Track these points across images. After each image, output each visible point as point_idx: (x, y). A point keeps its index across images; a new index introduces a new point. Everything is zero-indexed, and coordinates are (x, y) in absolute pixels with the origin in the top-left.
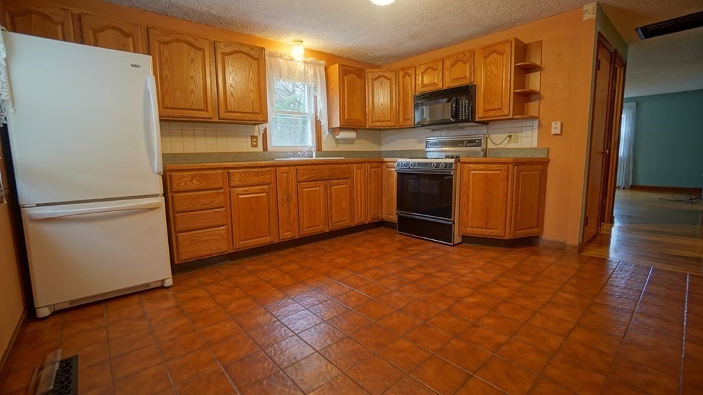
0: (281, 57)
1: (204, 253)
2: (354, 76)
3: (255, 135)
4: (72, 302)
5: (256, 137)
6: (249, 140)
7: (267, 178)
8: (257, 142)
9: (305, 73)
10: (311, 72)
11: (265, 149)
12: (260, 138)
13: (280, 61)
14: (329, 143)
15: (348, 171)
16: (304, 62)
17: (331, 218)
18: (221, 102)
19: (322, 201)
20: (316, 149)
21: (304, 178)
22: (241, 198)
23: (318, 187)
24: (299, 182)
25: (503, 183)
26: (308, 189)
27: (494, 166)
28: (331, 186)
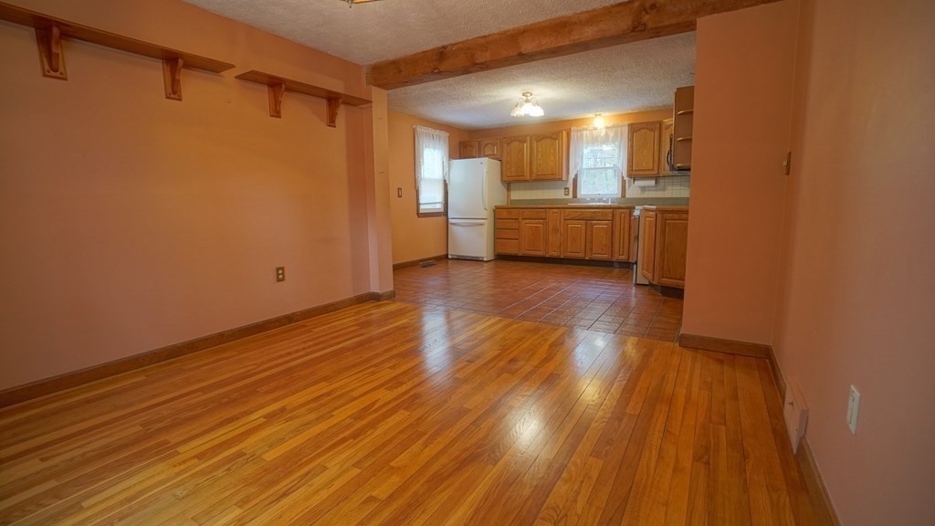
0: (586, 130)
1: (507, 252)
2: (646, 131)
3: (568, 187)
4: (458, 256)
5: (568, 189)
6: (564, 190)
8: (569, 192)
9: (607, 134)
10: (613, 134)
11: (575, 195)
12: (571, 189)
13: (585, 132)
14: (634, 190)
15: (611, 215)
16: (607, 128)
17: (591, 249)
18: (534, 170)
19: (583, 235)
20: (620, 196)
21: (569, 217)
22: (527, 225)
23: (580, 225)
24: (565, 220)
25: (654, 230)
26: (573, 224)
27: (652, 214)
28: (592, 225)
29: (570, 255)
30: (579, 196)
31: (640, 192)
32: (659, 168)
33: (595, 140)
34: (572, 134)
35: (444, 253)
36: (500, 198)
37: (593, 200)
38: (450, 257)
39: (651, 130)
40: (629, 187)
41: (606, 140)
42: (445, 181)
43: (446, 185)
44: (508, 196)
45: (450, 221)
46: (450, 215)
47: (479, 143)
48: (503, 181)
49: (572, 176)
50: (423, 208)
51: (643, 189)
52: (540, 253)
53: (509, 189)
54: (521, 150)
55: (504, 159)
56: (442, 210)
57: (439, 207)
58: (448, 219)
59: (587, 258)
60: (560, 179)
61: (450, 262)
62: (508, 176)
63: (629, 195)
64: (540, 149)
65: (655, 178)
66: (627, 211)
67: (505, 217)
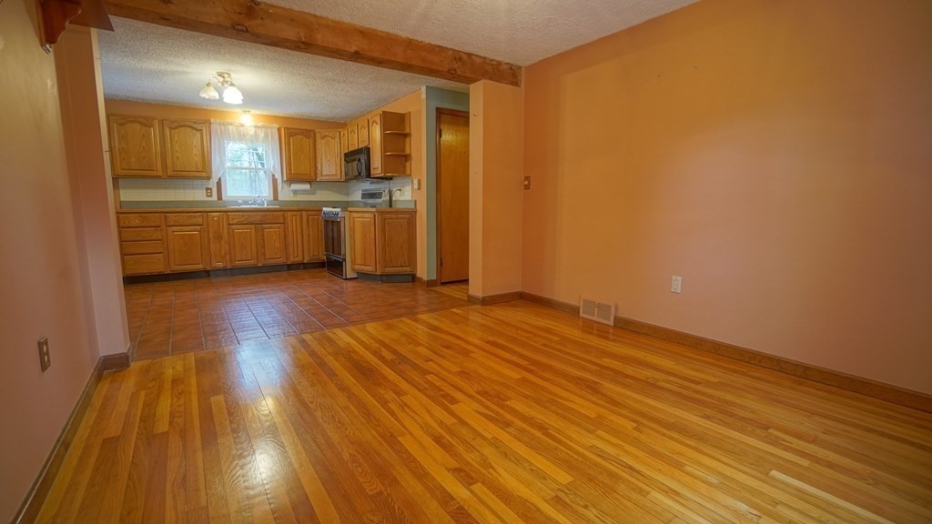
0: (231, 124)
1: (145, 271)
2: (302, 137)
3: (210, 187)
5: (211, 189)
6: (204, 191)
7: (199, 220)
8: (211, 193)
9: (256, 133)
10: (262, 135)
11: (220, 197)
12: (215, 190)
13: (230, 127)
14: (286, 194)
15: (280, 218)
16: (255, 127)
17: (264, 254)
18: (170, 164)
19: (253, 240)
20: (272, 198)
21: (235, 222)
22: (175, 233)
23: (247, 229)
24: (230, 224)
25: (373, 229)
26: (238, 230)
27: (367, 215)
28: (263, 229)
30: (224, 198)
31: (294, 195)
32: (316, 174)
33: (241, 137)
34: (213, 126)
39: (307, 137)
40: (282, 189)
41: (255, 139)
44: (117, 196)
48: (115, 175)
51: (295, 192)
52: (199, 267)
53: (116, 188)
54: (147, 135)
59: (260, 265)
62: (124, 169)
63: (281, 198)
64: (176, 139)
65: (310, 182)
66: (299, 213)
67: (137, 225)
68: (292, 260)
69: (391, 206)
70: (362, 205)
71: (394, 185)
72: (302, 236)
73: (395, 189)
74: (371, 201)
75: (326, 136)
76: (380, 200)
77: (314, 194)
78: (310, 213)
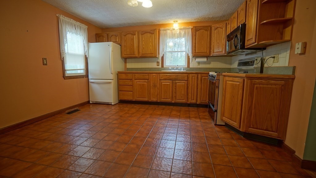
0: (169, 30)
1: (126, 99)
2: (203, 30)
3: (159, 61)
4: (96, 102)
5: (159, 62)
6: (156, 63)
7: (147, 77)
8: (159, 64)
9: (180, 33)
10: (183, 33)
11: (162, 66)
12: (160, 62)
13: (168, 31)
14: (194, 64)
15: (186, 77)
16: (180, 29)
17: (176, 97)
18: (141, 51)
19: (171, 89)
20: (187, 67)
21: (164, 78)
22: (137, 83)
23: (168, 83)
24: (160, 80)
25: (241, 91)
26: (164, 83)
27: (237, 79)
28: (176, 83)
29: (163, 100)
30: (164, 66)
31: (197, 64)
32: (210, 52)
33: (173, 36)
34: (161, 32)
35: (86, 100)
36: (120, 67)
37: (173, 69)
38: (91, 102)
39: (206, 30)
40: (192, 61)
41: (180, 36)
42: (86, 56)
43: (86, 59)
44: (125, 66)
45: (90, 81)
46: (90, 77)
47: (107, 35)
48: (122, 57)
49: (161, 55)
50: (68, 73)
51: (199, 63)
52: (146, 99)
53: (125, 62)
54: (133, 39)
55: (123, 45)
56: (84, 74)
57: (82, 72)
58: (88, 79)
59: (173, 102)
60: (155, 57)
61: (91, 106)
62: (125, 55)
63: (191, 66)
64: (143, 39)
65: (207, 57)
66: (196, 75)
67: (125, 78)
68: (190, 101)
69: (262, 71)
70: (238, 71)
71: (267, 55)
72: (197, 89)
73: (267, 58)
74: (244, 68)
75: (218, 28)
76: (251, 67)
77: (209, 63)
78: (203, 75)
